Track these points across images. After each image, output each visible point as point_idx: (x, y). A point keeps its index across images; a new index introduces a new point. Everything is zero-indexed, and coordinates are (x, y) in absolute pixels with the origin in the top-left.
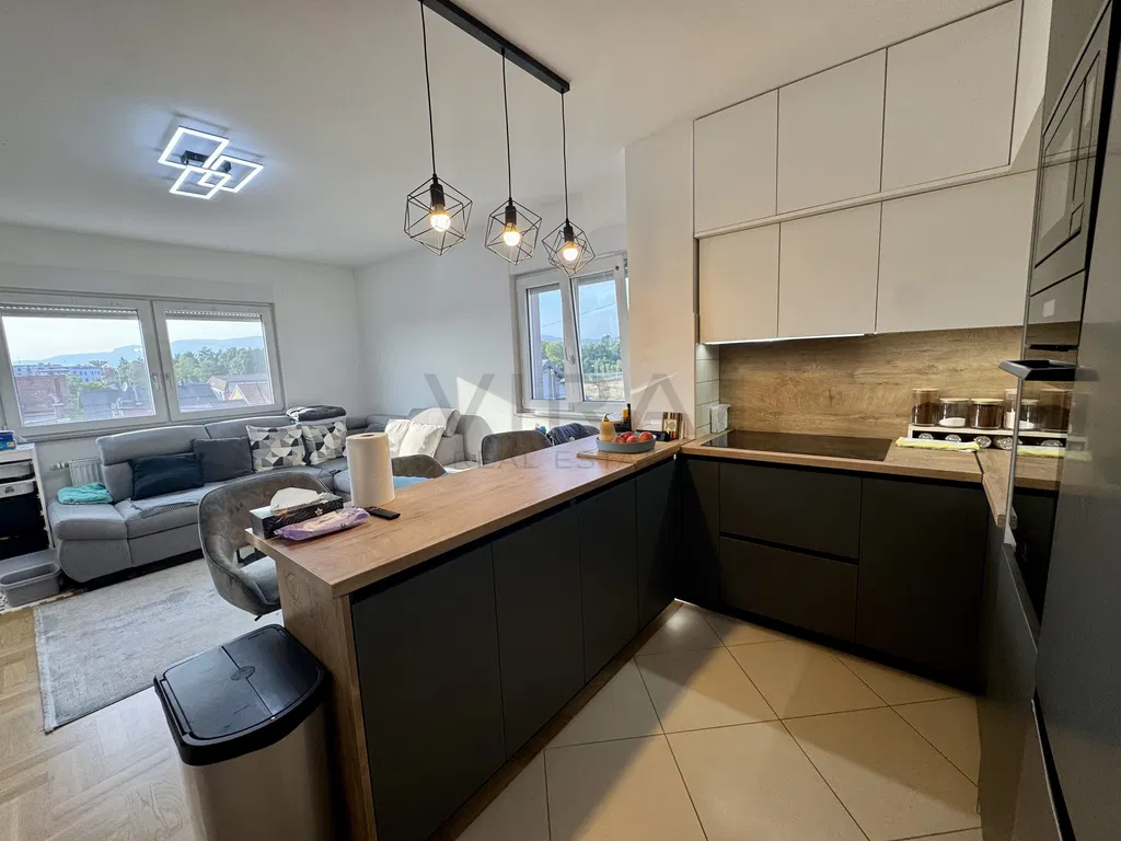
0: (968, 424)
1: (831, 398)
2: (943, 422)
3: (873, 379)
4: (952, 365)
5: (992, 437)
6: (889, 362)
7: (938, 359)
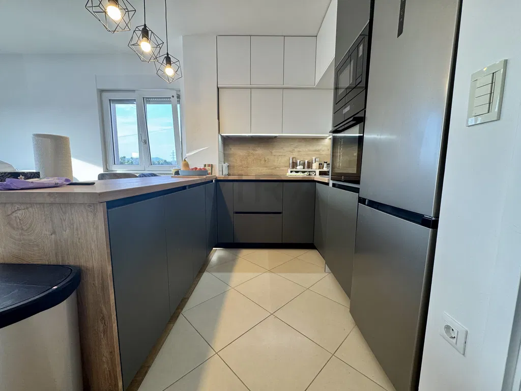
0: (304, 168)
1: (265, 161)
2: (297, 168)
3: (278, 154)
4: (299, 150)
5: (309, 172)
6: (282, 148)
7: (295, 148)
